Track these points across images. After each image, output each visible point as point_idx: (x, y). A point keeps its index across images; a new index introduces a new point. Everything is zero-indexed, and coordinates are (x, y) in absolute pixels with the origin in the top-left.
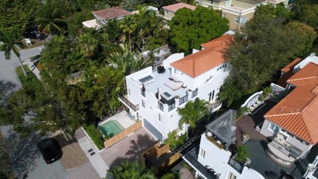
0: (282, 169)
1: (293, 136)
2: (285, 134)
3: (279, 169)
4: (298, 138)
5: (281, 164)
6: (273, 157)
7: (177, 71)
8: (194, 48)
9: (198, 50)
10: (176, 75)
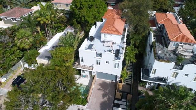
0: (190, 60)
1: (186, 44)
2: (182, 45)
3: (188, 61)
4: (189, 44)
5: (187, 58)
6: (183, 57)
7: (106, 35)
8: (98, 21)
9: (100, 21)
10: (106, 38)
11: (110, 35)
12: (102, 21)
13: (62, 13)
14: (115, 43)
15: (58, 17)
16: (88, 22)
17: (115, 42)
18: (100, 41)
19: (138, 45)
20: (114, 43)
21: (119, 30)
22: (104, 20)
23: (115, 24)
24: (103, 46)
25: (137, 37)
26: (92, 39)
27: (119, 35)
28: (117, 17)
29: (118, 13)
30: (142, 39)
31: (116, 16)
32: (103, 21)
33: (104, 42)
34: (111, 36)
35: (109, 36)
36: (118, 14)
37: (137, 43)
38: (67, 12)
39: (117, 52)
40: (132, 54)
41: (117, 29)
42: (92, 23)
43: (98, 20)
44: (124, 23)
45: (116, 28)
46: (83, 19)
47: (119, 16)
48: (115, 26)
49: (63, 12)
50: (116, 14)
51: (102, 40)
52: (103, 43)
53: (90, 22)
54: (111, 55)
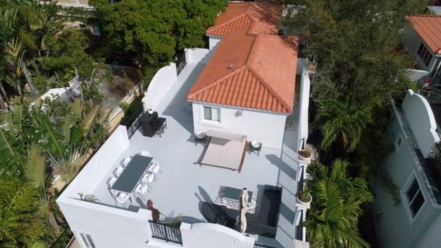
7: (214, 112)
8: (188, 47)
9: (200, 47)
10: (214, 123)
11: (234, 111)
12: (207, 46)
13: (77, 19)
14: (258, 149)
15: (60, 33)
16: (149, 51)
17: (255, 144)
18: (188, 135)
19: (353, 145)
20: (249, 148)
21: (274, 87)
22: (213, 43)
23: (257, 60)
24: (200, 162)
25: (352, 113)
26: (152, 125)
27: (277, 112)
28: (264, 29)
29: (266, 14)
30: (370, 121)
31: (260, 27)
32: (211, 48)
33: (205, 140)
34: (238, 114)
35: (227, 113)
36: (267, 18)
37: (350, 140)
38: (93, 16)
39: (268, 203)
40: (345, 214)
41: (267, 80)
42: (165, 54)
43: (188, 41)
44: (296, 53)
45: (261, 74)
46: (129, 38)
47: (273, 27)
48: (255, 67)
49: (79, 16)
50: (261, 20)
51: (199, 130)
52: (200, 147)
53: (154, 50)
54: (235, 241)
